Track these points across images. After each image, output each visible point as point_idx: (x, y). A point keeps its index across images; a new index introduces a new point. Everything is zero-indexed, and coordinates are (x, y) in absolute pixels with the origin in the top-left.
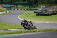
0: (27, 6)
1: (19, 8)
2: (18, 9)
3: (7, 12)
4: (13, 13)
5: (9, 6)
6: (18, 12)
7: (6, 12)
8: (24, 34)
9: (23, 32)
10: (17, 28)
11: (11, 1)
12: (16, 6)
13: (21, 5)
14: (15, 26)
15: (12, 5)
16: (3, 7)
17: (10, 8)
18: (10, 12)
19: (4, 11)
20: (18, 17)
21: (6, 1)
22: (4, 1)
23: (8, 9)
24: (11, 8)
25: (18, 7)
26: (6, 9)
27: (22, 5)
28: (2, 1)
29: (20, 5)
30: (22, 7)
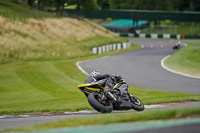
0: (193, 23)
1: (167, 30)
2: (160, 37)
3: (125, 45)
4: (146, 48)
5: (128, 23)
6: (161, 44)
7: (119, 45)
8: (181, 122)
9: (179, 115)
10: (157, 100)
11: (138, 9)
12: (156, 23)
13: (171, 19)
14: (150, 93)
15: (140, 23)
16: (108, 28)
17: (132, 30)
18: (132, 45)
19: (112, 43)
20: (162, 64)
21: (120, 8)
22: (111, 9)
23: (126, 36)
24: (138, 32)
25: (161, 28)
26: (117, 34)
27: (177, 19)
28: (106, 10)
29: (168, 21)
30: (176, 26)
